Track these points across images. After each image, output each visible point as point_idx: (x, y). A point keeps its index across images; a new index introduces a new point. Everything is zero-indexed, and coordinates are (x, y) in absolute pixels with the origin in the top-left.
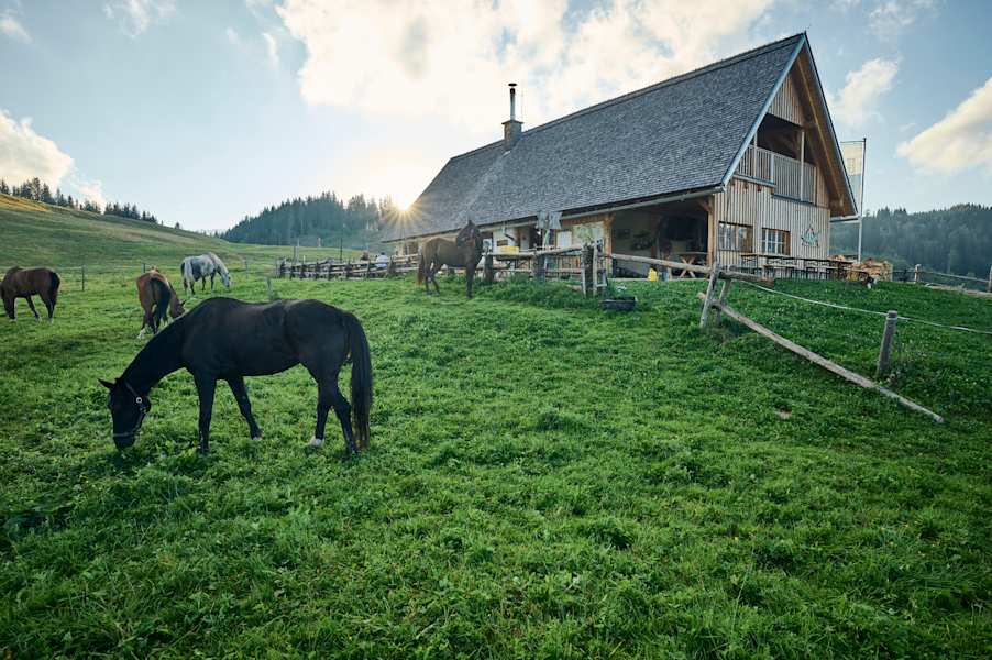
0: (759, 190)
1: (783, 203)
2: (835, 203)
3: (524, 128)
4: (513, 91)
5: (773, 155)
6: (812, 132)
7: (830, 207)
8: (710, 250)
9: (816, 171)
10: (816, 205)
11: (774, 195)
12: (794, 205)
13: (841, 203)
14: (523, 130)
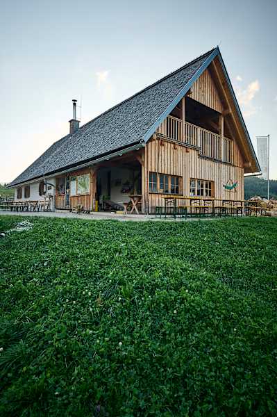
0: (187, 152)
1: (208, 163)
2: (246, 165)
3: (81, 125)
4: (75, 104)
5: (199, 129)
6: (228, 117)
7: (244, 167)
8: (143, 193)
9: (233, 144)
10: (234, 165)
11: (200, 156)
12: (217, 165)
13: (250, 164)
14: (80, 126)
